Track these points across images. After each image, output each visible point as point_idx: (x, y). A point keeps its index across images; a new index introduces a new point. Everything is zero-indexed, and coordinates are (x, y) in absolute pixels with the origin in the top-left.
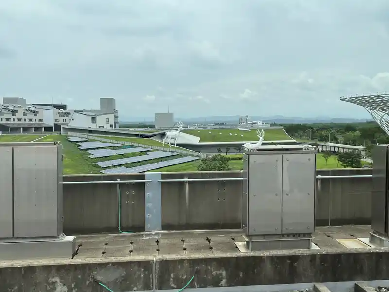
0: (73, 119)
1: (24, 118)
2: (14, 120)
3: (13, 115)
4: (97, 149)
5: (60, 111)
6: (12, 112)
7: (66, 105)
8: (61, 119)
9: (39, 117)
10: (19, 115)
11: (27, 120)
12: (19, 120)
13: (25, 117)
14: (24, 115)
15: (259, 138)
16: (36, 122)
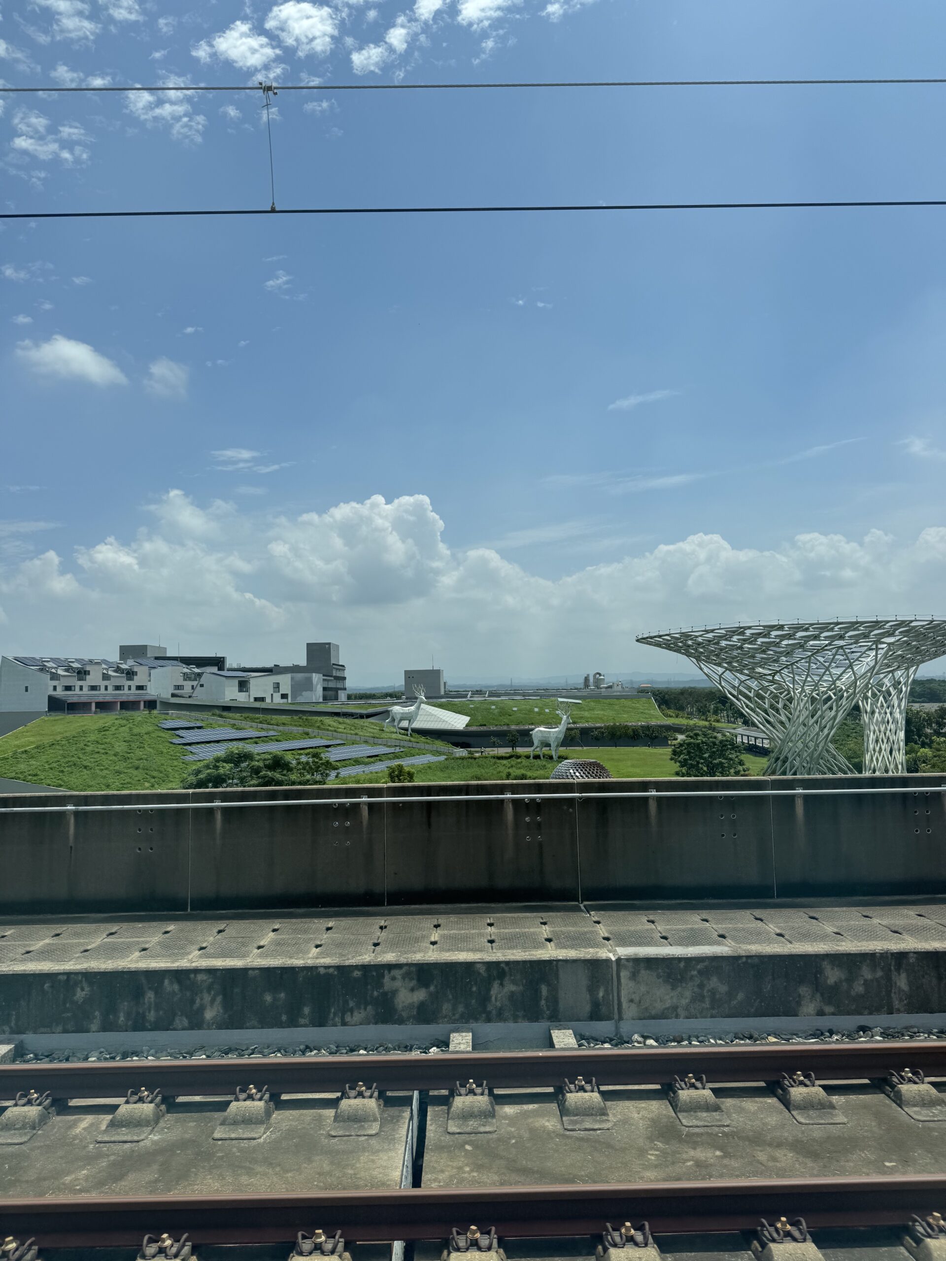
0: (202, 686)
1: (103, 684)
2: (81, 688)
3: (79, 679)
4: (218, 742)
5: (186, 670)
6: (79, 673)
7: (223, 658)
8: (188, 685)
9: (138, 680)
10: (94, 678)
11: (110, 688)
12: (93, 688)
13: (106, 683)
14: (106, 677)
15: (561, 719)
16: (129, 693)
